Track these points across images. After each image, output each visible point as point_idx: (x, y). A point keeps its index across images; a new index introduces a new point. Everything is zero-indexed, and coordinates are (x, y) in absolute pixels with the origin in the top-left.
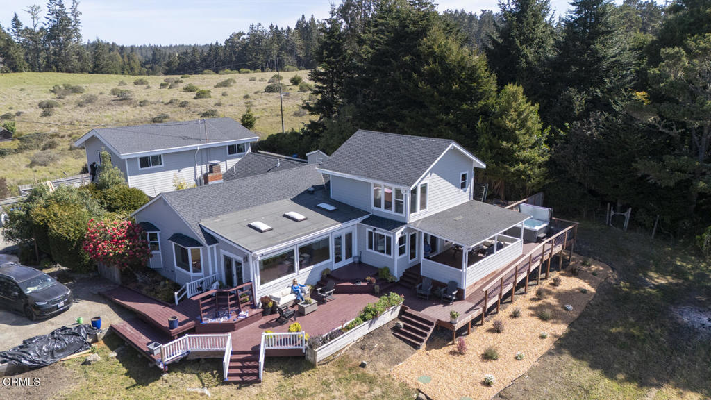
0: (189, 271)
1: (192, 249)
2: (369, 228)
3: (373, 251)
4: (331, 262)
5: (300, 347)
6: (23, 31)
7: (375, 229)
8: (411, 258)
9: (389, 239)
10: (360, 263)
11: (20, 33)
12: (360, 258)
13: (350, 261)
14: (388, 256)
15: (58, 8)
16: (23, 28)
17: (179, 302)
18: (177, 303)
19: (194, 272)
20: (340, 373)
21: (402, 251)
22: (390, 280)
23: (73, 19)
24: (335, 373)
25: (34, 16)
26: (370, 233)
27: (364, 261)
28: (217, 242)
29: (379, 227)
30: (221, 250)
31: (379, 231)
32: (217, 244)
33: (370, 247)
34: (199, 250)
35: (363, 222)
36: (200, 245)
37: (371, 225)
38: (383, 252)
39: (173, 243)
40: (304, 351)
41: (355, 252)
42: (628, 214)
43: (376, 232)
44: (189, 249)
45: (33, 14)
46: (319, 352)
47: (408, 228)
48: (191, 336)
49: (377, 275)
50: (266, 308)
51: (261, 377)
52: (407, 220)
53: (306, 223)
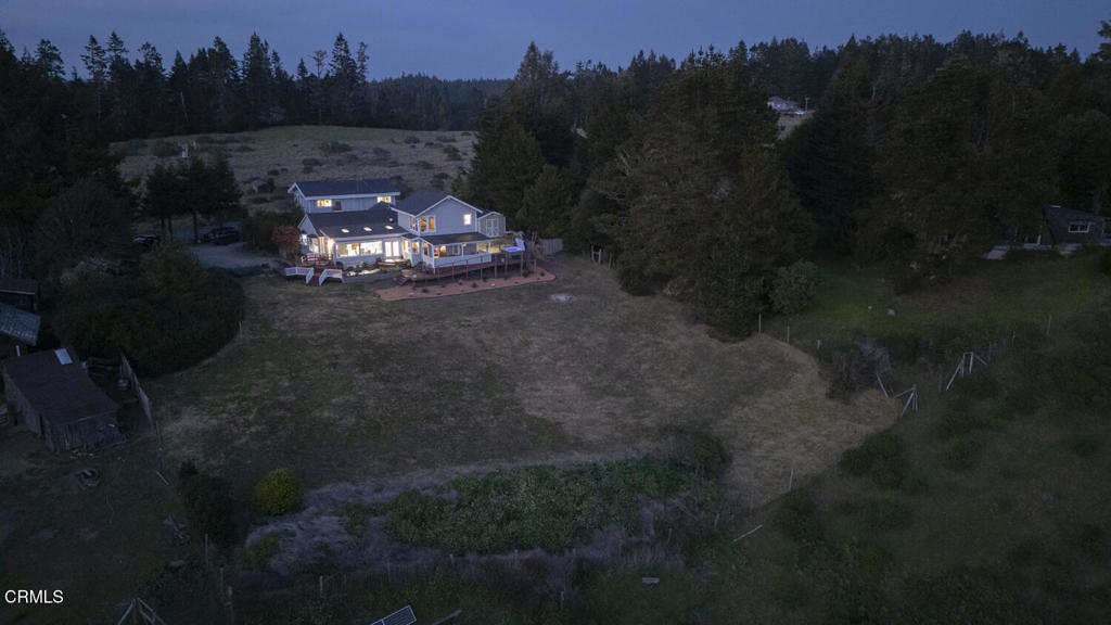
4: (383, 255)
6: (308, 78)
11: (304, 80)
15: (343, 53)
16: (309, 75)
22: (409, 264)
23: (359, 64)
25: (319, 63)
40: (341, 279)
41: (400, 253)
42: (600, 253)
45: (318, 60)
46: (346, 279)
47: (419, 239)
48: (298, 268)
49: (402, 262)
50: (338, 266)
51: (320, 285)
52: (419, 235)
53: (369, 232)
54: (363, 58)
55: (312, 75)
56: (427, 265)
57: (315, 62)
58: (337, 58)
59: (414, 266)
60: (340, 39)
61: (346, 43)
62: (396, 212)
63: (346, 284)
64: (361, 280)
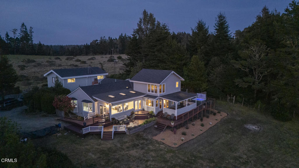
1: (89, 104)
4: (134, 109)
7: (148, 99)
8: (160, 108)
9: (153, 101)
11: (8, 39)
13: (140, 110)
14: (152, 107)
15: (24, 30)
20: (137, 138)
21: (157, 105)
23: (30, 34)
24: (135, 138)
28: (98, 101)
29: (150, 98)
30: (99, 104)
34: (91, 104)
35: (144, 96)
36: (92, 102)
37: (147, 97)
39: (83, 102)
40: (126, 132)
41: (142, 107)
42: (234, 98)
45: (14, 32)
46: (130, 131)
47: (159, 98)
48: (91, 127)
49: (149, 113)
50: (113, 121)
51: (113, 138)
52: (159, 95)
53: (126, 96)
54: (31, 32)
55: (11, 38)
56: (171, 115)
57: (13, 33)
58: (22, 31)
59: (156, 115)
60: (23, 25)
61: (25, 26)
62: (133, 82)
63: (131, 135)
64: (138, 131)
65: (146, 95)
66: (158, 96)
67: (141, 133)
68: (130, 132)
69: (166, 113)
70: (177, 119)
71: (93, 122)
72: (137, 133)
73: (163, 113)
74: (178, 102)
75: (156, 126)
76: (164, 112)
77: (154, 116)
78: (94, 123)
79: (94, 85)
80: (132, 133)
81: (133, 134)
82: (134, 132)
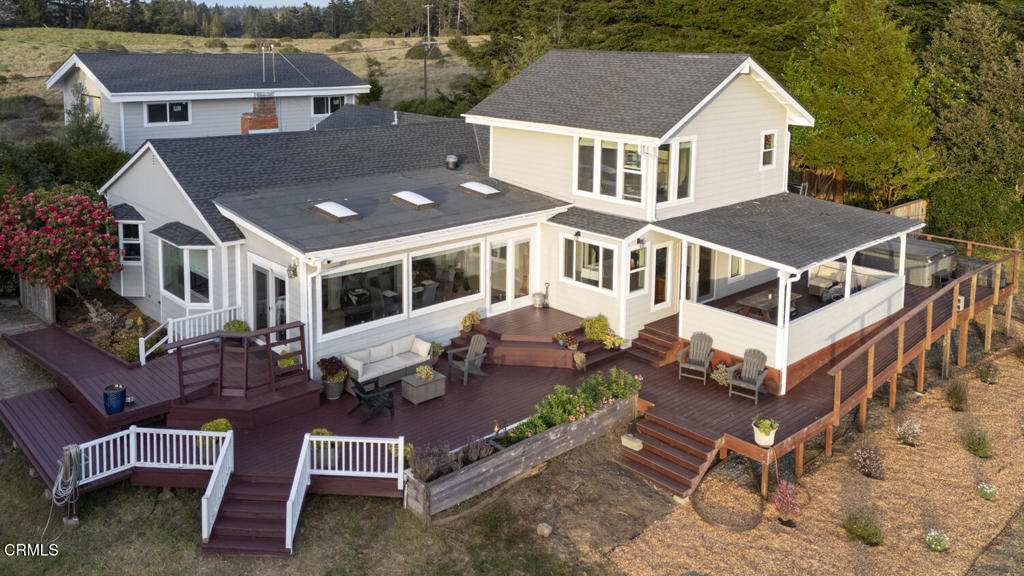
0: (183, 298)
1: (191, 251)
2: (568, 232)
3: (572, 282)
4: (484, 300)
5: (392, 475)
7: (578, 234)
8: (657, 302)
9: (609, 254)
10: (545, 308)
12: (545, 296)
13: (525, 302)
14: (606, 292)
17: (148, 359)
18: (143, 361)
19: (194, 300)
20: (482, 547)
21: (635, 283)
22: (609, 344)
24: (471, 549)
26: (569, 244)
27: (553, 303)
28: (242, 236)
29: (588, 229)
30: (249, 254)
31: (589, 238)
32: (242, 241)
33: (568, 273)
34: (206, 251)
35: (553, 219)
36: (208, 242)
37: (570, 225)
38: (595, 283)
39: (160, 241)
40: (400, 487)
41: (535, 285)
43: (581, 239)
44: (186, 250)
46: (435, 490)
47: (651, 231)
48: (142, 430)
49: (581, 331)
50: (331, 381)
51: (289, 544)
52: (650, 217)
53: (434, 212)
56: (740, 354)
59: (629, 345)
62: (487, 128)
63: (434, 517)
64: (499, 480)
65: (563, 209)
66: (645, 223)
67: (517, 503)
68: (428, 497)
69: (703, 338)
70: (783, 392)
71: (183, 387)
72: (489, 500)
73: (681, 335)
74: (798, 268)
75: (634, 444)
76: (685, 332)
77: (617, 356)
78: (187, 392)
79: (251, 132)
80: (446, 504)
81: (455, 509)
82: (468, 497)
